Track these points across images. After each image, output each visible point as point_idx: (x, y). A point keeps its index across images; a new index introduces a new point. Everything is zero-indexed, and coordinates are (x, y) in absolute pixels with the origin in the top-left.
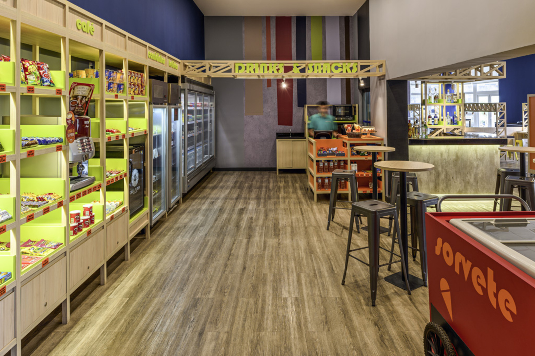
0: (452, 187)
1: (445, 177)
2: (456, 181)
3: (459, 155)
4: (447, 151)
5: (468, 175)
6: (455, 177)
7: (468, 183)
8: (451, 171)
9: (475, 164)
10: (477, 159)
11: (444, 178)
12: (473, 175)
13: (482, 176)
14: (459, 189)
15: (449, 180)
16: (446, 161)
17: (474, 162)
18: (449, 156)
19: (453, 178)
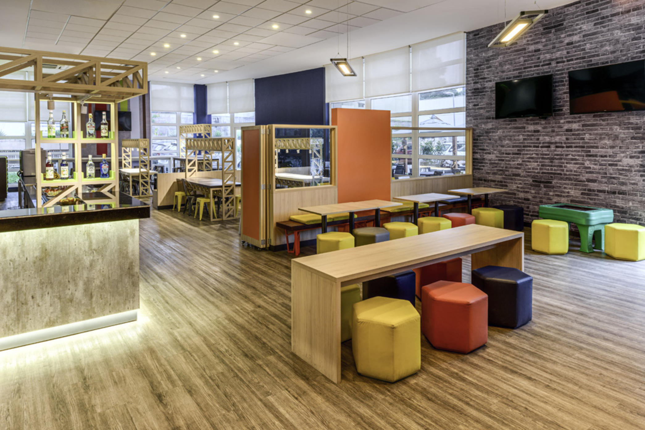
0: (30, 316)
1: (13, 299)
2: (41, 304)
3: (48, 247)
4: (19, 243)
5: (71, 286)
6: (38, 296)
7: (71, 301)
8: (28, 283)
9: (87, 261)
10: (92, 250)
11: (10, 301)
12: (81, 284)
13: (101, 282)
14: (50, 318)
15: (25, 303)
16: (16, 264)
17: (85, 258)
18: (23, 252)
19: (33, 297)
